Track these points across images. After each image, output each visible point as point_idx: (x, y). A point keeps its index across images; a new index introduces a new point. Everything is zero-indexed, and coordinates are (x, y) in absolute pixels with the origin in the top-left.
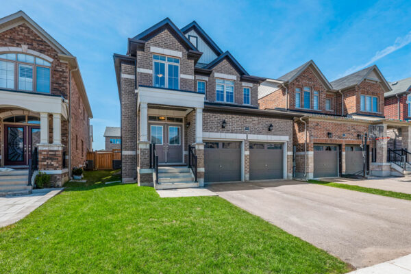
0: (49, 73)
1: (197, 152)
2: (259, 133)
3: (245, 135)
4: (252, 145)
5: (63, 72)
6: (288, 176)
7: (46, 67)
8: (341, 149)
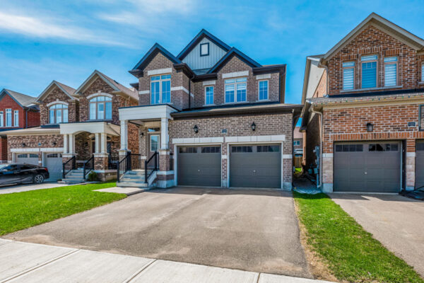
0: (111, 104)
1: (161, 157)
2: (240, 134)
3: (222, 138)
4: (235, 149)
6: (284, 186)
7: (109, 102)
8: (404, 148)
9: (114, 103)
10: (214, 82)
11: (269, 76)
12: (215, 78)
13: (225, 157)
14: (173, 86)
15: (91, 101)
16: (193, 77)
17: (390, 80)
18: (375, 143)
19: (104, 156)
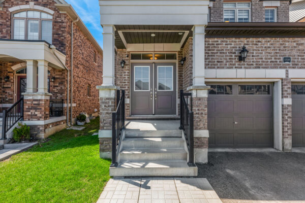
5: (62, 22)
7: (49, 21)
9: (55, 22)
11: (278, 3)
13: (283, 101)
19: (43, 98)
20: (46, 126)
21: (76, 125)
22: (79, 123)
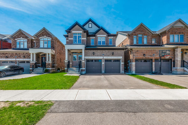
1: (82, 63)
2: (109, 56)
3: (102, 57)
4: (106, 60)
6: (122, 72)
7: (50, 41)
8: (152, 61)
9: (52, 41)
10: (94, 37)
11: (112, 37)
12: (95, 36)
13: (103, 63)
14: (82, 38)
15: (41, 40)
16: (88, 35)
17: (145, 42)
18: (145, 60)
20: (51, 70)
21: (57, 71)
22: (58, 71)
